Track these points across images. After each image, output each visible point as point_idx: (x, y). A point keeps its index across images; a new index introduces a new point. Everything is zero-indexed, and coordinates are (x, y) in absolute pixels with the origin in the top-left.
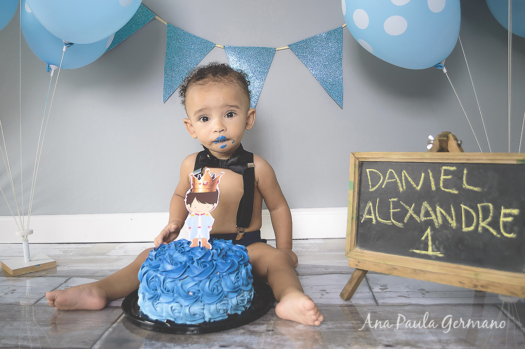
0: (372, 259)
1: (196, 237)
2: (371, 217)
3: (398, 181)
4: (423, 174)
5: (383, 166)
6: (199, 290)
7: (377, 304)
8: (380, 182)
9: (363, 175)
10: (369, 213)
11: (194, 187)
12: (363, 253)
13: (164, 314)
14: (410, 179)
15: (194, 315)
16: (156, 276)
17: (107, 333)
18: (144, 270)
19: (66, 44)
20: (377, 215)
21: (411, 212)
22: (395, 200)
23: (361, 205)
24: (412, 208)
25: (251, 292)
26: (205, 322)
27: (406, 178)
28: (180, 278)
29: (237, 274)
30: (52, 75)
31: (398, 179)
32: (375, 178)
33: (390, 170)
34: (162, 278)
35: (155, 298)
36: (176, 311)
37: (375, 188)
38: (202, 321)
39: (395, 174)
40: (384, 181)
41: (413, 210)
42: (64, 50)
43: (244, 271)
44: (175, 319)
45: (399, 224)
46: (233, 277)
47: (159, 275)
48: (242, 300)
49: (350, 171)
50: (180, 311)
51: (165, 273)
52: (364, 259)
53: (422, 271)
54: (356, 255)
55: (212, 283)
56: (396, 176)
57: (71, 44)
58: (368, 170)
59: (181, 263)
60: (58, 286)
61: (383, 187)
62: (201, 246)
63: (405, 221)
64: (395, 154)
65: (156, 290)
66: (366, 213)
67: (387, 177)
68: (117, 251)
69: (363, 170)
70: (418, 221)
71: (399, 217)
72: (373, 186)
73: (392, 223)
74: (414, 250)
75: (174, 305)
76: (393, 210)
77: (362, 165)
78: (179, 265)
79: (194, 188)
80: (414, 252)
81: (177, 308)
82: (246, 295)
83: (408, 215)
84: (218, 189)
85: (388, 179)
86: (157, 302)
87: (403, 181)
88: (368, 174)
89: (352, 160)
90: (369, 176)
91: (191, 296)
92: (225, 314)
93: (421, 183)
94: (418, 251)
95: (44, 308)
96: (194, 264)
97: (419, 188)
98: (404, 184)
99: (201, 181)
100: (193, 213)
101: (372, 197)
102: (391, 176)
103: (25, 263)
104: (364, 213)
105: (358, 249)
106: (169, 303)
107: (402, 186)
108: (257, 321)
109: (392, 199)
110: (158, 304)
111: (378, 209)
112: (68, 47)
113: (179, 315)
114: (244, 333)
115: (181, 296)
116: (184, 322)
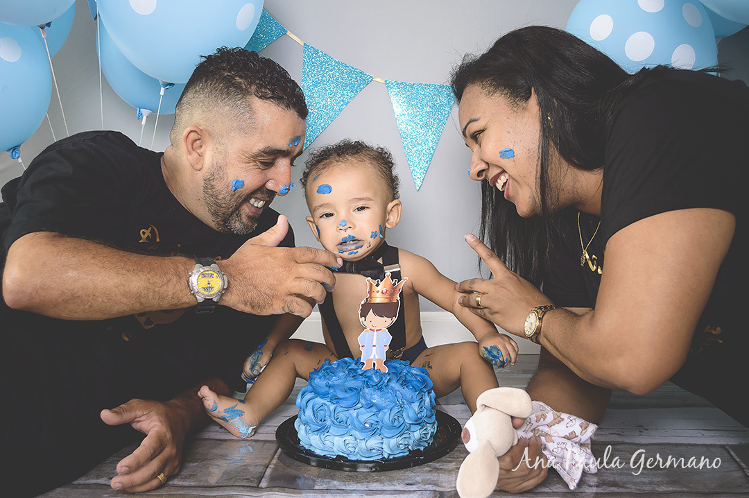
1: (370, 358)
6: (378, 422)
11: (370, 295)
13: (335, 449)
15: (371, 450)
16: (325, 405)
17: (269, 471)
25: (433, 425)
26: (384, 458)
28: (355, 408)
29: (420, 403)
30: (143, 123)
34: (332, 407)
35: (323, 430)
36: (350, 445)
38: (380, 457)
43: (427, 400)
44: (348, 454)
46: (416, 407)
47: (328, 404)
48: (425, 434)
50: (354, 446)
55: (392, 414)
59: (356, 389)
62: (376, 369)
65: (325, 421)
75: (349, 439)
79: (370, 297)
81: (352, 442)
82: (429, 429)
84: (398, 299)
86: (326, 434)
91: (367, 428)
92: (406, 450)
99: (379, 288)
100: (368, 329)
106: (341, 436)
110: (328, 437)
113: (352, 450)
114: (430, 471)
115: (355, 428)
116: (358, 458)
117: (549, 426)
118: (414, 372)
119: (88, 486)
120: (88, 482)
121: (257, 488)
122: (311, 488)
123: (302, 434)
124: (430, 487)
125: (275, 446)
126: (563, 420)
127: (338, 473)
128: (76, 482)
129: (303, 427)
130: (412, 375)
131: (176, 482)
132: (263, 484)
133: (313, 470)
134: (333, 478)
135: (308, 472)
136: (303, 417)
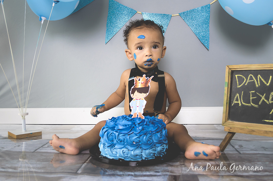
0: (239, 126)
1: (136, 112)
2: (238, 102)
3: (255, 81)
4: (271, 77)
5: (246, 73)
6: (140, 141)
7: (240, 153)
8: (244, 82)
9: (234, 78)
10: (237, 100)
11: (136, 85)
12: (233, 123)
13: (118, 156)
14: (262, 80)
15: (136, 156)
16: (113, 133)
17: (83, 166)
18: (105, 130)
19: (55, 2)
20: (242, 101)
21: (263, 98)
22: (253, 92)
23: (232, 95)
24: (264, 96)
25: (167, 145)
26: (143, 160)
27: (260, 79)
28: (128, 134)
29: (161, 133)
30: (42, 23)
31: (255, 80)
32: (241, 80)
33: (250, 75)
34: (117, 134)
35: (112, 146)
36: (125, 153)
37: (241, 86)
38: (141, 159)
39: (253, 77)
40: (246, 81)
41: (265, 97)
42: (53, 5)
43: (164, 132)
44: (125, 158)
45: (256, 105)
46: (159, 135)
47: (115, 133)
48: (163, 149)
49: (226, 76)
50: (128, 153)
51: (119, 131)
52: (234, 126)
53: (271, 132)
54: (229, 124)
55: (147, 137)
56: (254, 78)
57: (58, 2)
58: (236, 76)
59: (129, 125)
60: (45, 143)
61: (246, 85)
62: (138, 117)
63: (260, 104)
64: (254, 66)
65: (113, 141)
66: (235, 100)
67: (248, 79)
68: (76, 128)
69: (234, 76)
70: (268, 103)
71: (256, 101)
72: (239, 85)
73: (251, 105)
74: (265, 120)
75: (125, 149)
76: (252, 98)
77: (233, 73)
78: (127, 126)
80: (265, 121)
81: (126, 151)
82: (165, 146)
83: (262, 100)
84: (149, 85)
85: (249, 80)
86: (113, 148)
87: (259, 81)
88: (237, 78)
89: (227, 70)
90: (237, 79)
91: (135, 144)
93: (270, 81)
94: (267, 121)
95: (41, 154)
96: (137, 126)
97: (268, 84)
98: (259, 83)
99: (140, 82)
100: (134, 99)
101: (239, 91)
102: (251, 78)
103: (23, 132)
104: (234, 100)
105: (230, 121)
106: (121, 148)
107: (258, 84)
109: (251, 92)
110: (114, 150)
111: (243, 97)
112: (56, 3)
113: (127, 155)
115: (128, 144)
116: (130, 159)
121: (76, 173)
123: (102, 149)
124: (168, 173)
125: (89, 155)
127: (119, 167)
132: (79, 171)
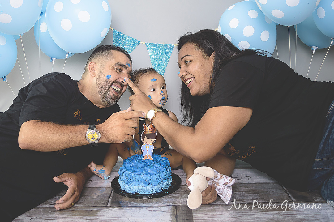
1: (146, 155)
6: (150, 180)
13: (134, 190)
15: (148, 190)
17: (110, 200)
25: (171, 179)
38: (152, 193)
43: (168, 170)
44: (140, 192)
46: (164, 173)
48: (168, 183)
55: (156, 176)
59: (142, 168)
65: (130, 180)
75: (140, 186)
84: (156, 132)
86: (131, 185)
92: (161, 189)
99: (148, 128)
106: (137, 185)
108: (175, 192)
113: (141, 190)
114: (171, 197)
115: (142, 182)
116: (144, 193)
117: (218, 180)
118: (163, 159)
119: (43, 208)
120: (42, 206)
121: (107, 207)
122: (127, 206)
123: (121, 185)
124: (171, 204)
125: (111, 189)
126: (223, 178)
127: (136, 200)
128: (38, 206)
129: (121, 182)
130: (162, 160)
131: (76, 205)
132: (109, 205)
133: (127, 199)
134: (134, 201)
135: (125, 200)
136: (122, 178)
